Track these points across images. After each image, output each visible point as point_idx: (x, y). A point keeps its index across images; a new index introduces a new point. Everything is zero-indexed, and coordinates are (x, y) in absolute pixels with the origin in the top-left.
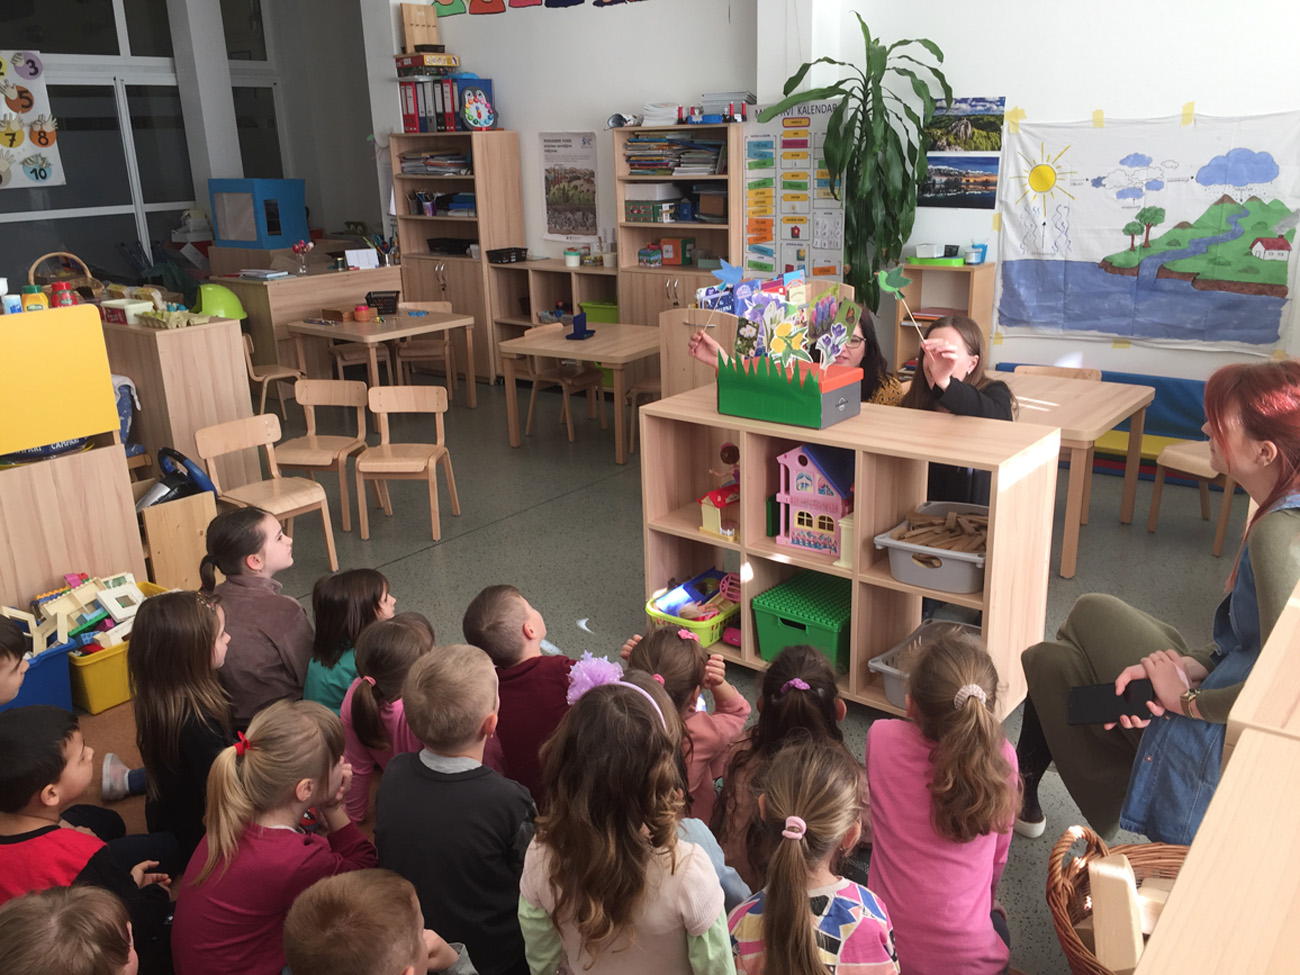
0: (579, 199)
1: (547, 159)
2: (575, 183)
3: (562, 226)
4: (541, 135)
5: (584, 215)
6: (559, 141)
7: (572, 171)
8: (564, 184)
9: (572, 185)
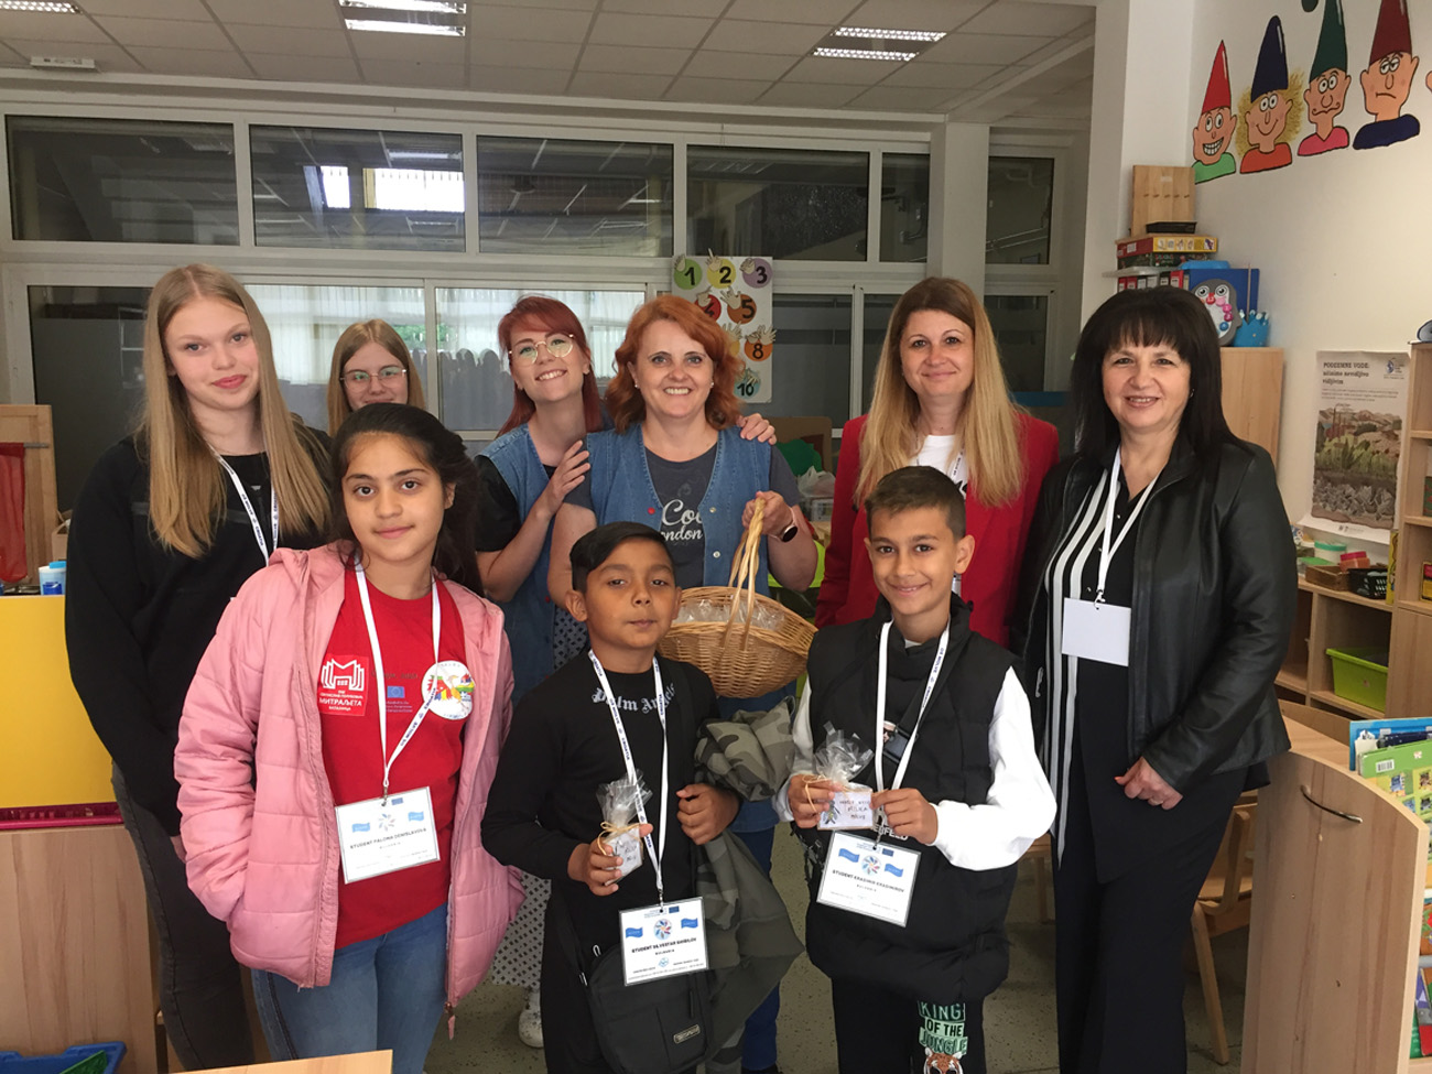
0: (1370, 464)
1: (1325, 395)
2: (1367, 436)
3: (1336, 506)
4: (1321, 355)
5: (1374, 493)
6: (1348, 365)
7: (1364, 417)
8: (1348, 438)
9: (1361, 439)
